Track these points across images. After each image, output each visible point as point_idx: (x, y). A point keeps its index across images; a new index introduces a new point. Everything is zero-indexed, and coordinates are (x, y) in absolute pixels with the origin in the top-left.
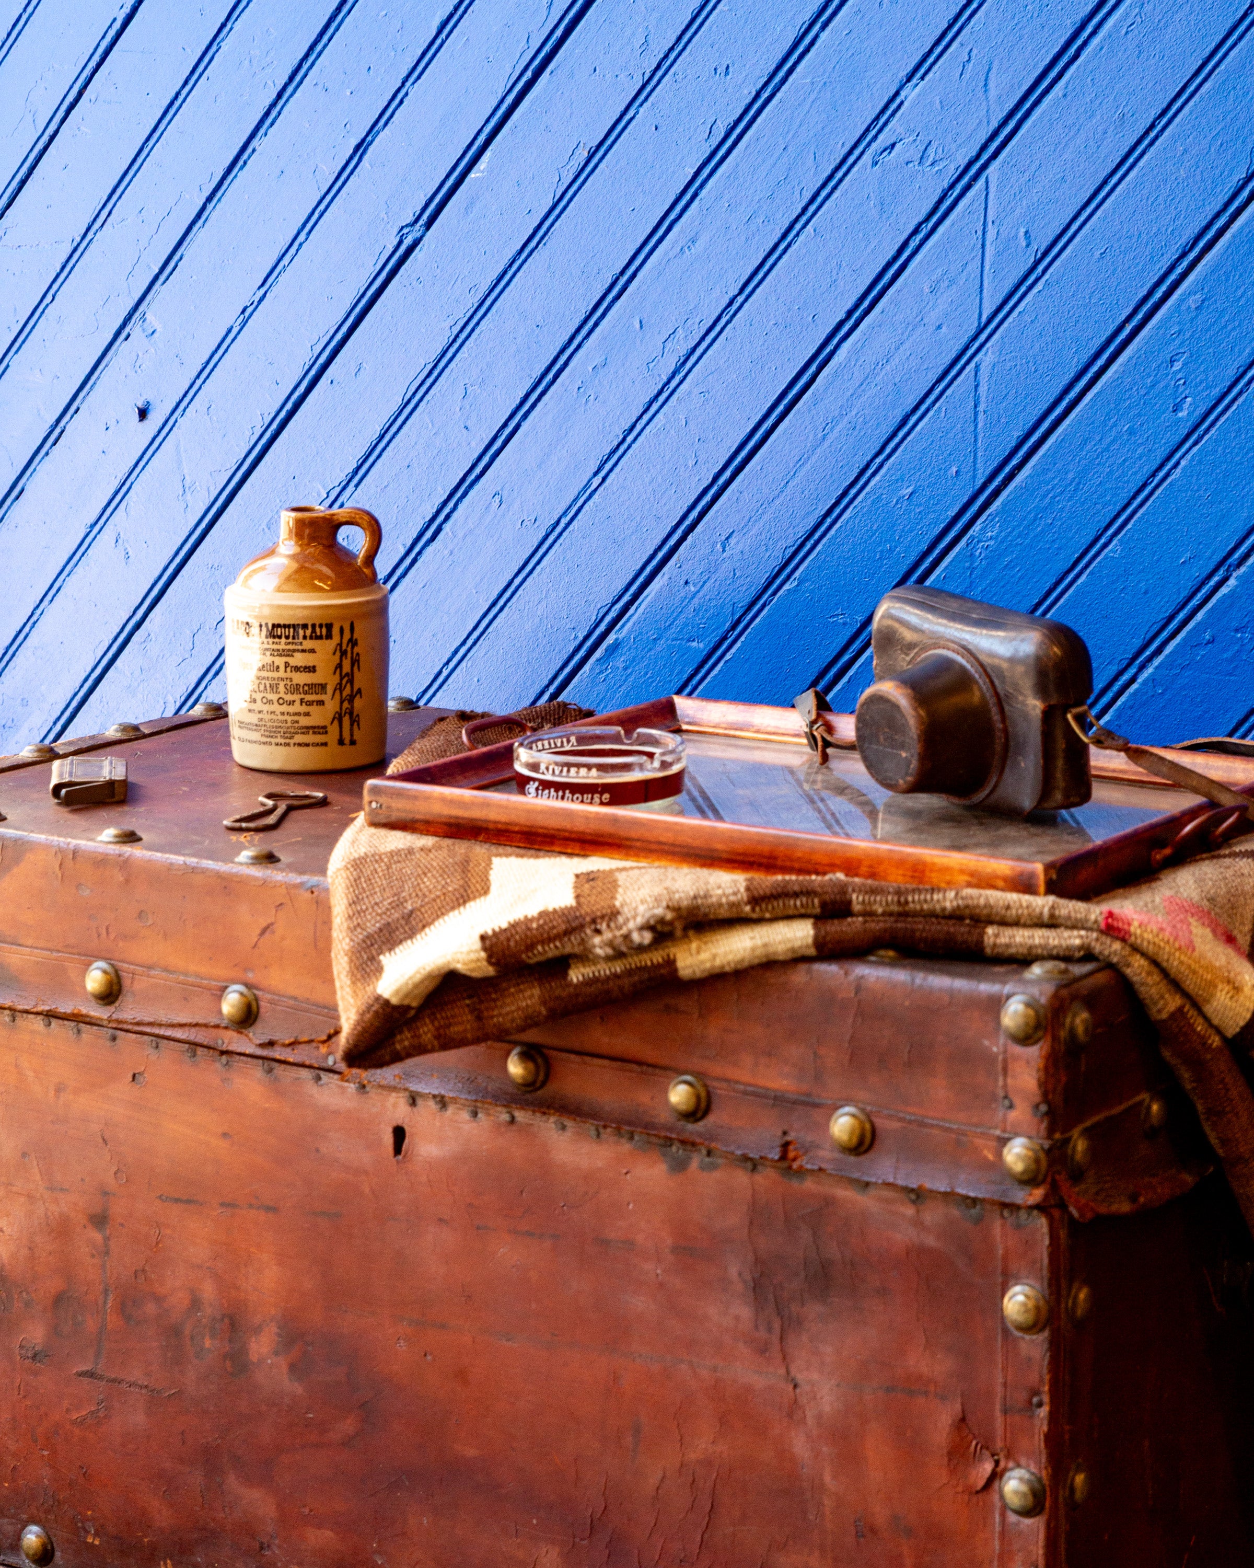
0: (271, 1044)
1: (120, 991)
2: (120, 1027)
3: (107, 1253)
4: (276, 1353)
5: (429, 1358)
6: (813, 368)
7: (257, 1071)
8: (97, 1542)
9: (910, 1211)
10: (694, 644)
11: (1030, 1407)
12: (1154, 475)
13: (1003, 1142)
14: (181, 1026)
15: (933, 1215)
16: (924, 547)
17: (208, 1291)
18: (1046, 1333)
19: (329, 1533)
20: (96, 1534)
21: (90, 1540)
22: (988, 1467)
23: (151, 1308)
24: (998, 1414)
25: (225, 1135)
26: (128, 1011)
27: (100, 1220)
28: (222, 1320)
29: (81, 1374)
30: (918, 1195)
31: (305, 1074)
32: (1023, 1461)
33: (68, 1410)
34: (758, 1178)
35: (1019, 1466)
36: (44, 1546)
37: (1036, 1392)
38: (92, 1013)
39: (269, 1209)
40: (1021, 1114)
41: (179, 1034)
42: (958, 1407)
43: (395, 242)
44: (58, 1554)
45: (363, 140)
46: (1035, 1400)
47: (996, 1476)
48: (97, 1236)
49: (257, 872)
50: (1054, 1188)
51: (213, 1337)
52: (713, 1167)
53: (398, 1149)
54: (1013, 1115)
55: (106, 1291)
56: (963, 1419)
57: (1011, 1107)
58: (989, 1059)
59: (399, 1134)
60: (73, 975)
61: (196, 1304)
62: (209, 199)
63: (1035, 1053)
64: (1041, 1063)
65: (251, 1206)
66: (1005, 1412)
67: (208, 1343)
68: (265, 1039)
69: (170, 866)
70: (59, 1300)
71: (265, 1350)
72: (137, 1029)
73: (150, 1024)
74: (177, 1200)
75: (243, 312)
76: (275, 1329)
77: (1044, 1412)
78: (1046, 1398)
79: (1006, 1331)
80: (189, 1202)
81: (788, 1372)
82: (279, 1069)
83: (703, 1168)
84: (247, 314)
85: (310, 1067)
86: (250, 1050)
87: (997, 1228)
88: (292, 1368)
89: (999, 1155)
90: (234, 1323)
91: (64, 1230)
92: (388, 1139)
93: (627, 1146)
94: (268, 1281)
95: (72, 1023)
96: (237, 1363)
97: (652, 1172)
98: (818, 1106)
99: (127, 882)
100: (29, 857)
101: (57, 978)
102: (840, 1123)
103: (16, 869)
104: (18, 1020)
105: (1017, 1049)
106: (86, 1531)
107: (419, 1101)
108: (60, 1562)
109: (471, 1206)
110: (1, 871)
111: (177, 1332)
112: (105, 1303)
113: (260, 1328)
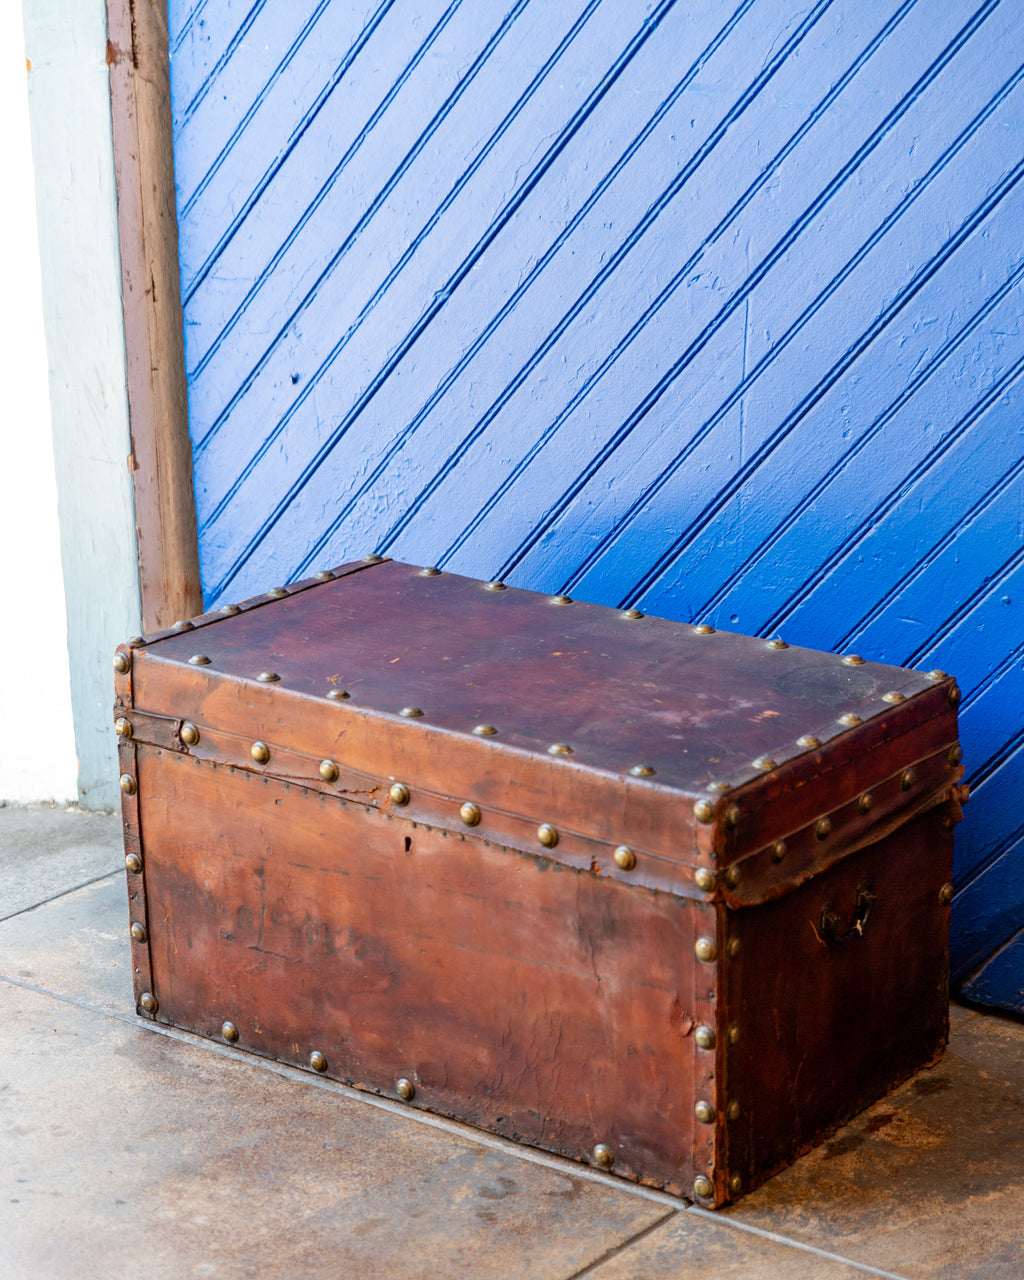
0: (345, 791)
1: (269, 758)
2: (269, 775)
3: (263, 888)
4: (349, 944)
5: (424, 953)
6: (657, 393)
7: (337, 803)
8: (260, 1032)
9: (652, 899)
10: (594, 537)
11: (708, 997)
12: (833, 469)
13: (695, 870)
14: (300, 778)
15: (663, 902)
16: (714, 496)
17: (315, 912)
18: (715, 962)
19: (376, 1036)
20: (260, 1028)
21: (257, 1031)
22: (689, 1025)
23: (286, 918)
24: (694, 1003)
25: (322, 835)
26: (273, 768)
27: (260, 872)
28: (322, 926)
29: (251, 948)
30: (656, 893)
31: (362, 807)
32: (705, 1023)
33: (245, 966)
34: (580, 877)
35: (703, 1025)
36: (234, 1033)
37: (711, 990)
38: (255, 768)
39: (344, 873)
40: (704, 856)
41: (299, 782)
42: (675, 995)
43: (433, 300)
44: (241, 1037)
45: (415, 242)
46: (711, 994)
47: (692, 1030)
48: (259, 880)
49: (337, 705)
50: (720, 893)
51: (317, 933)
52: (559, 871)
53: (407, 848)
54: (700, 857)
55: (263, 908)
56: (677, 1001)
57: (699, 853)
58: (689, 829)
59: (408, 841)
60: (245, 747)
61: (308, 917)
62: (331, 264)
63: (710, 828)
64: (713, 834)
65: (335, 871)
66: (697, 999)
67: (315, 937)
68: (342, 789)
69: (294, 698)
70: (240, 910)
71: (343, 943)
72: (277, 777)
73: (285, 776)
74: (299, 865)
75: (350, 329)
76: (347, 933)
77: (714, 1000)
78: (716, 994)
79: (697, 960)
80: (304, 866)
81: (595, 972)
82: (349, 804)
83: (555, 870)
84: (352, 330)
85: (362, 804)
86: (335, 793)
87: (693, 912)
88: (357, 952)
89: (693, 876)
90: (327, 928)
91: (240, 875)
92: (403, 843)
93: (518, 857)
94: (344, 909)
95: (245, 772)
96: (329, 948)
97: (530, 871)
98: (608, 845)
99: (272, 703)
100: (223, 685)
101: (236, 747)
102: (618, 854)
103: (216, 691)
104: (218, 768)
105: (702, 825)
106: (255, 1027)
107: (417, 826)
108: (242, 1041)
109: (443, 880)
110: (208, 691)
111: (299, 930)
112: (263, 913)
113: (340, 932)
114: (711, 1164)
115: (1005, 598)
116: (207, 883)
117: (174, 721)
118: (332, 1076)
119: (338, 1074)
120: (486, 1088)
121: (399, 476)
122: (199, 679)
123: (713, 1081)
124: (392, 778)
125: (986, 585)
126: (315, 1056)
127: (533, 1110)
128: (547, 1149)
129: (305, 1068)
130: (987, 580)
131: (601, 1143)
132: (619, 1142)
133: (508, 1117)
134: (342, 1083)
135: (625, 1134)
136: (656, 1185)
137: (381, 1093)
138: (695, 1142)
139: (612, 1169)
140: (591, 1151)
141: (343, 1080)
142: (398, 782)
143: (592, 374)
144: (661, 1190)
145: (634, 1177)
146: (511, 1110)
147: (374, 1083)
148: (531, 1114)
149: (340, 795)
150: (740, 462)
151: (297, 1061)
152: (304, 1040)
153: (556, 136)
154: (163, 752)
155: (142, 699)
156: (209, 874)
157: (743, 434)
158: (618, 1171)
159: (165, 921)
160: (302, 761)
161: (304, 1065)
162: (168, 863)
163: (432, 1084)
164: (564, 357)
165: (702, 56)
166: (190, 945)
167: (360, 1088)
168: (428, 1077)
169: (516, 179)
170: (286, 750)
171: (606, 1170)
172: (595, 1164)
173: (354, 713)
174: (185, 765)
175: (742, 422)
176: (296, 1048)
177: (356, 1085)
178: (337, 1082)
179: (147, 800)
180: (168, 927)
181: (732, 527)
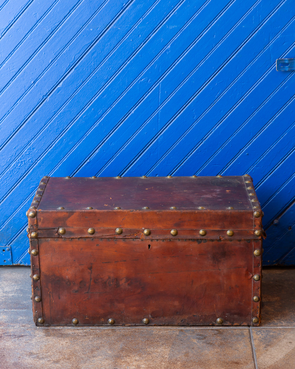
0: (125, 236)
1: (95, 232)
2: (95, 238)
3: (91, 273)
5: (155, 278)
7: (122, 240)
8: (88, 318)
9: (239, 243)
10: (105, 160)
11: (258, 266)
12: (190, 127)
13: (255, 231)
15: (242, 243)
17: (112, 275)
18: (260, 256)
19: (135, 308)
20: (88, 317)
21: (86, 318)
22: (251, 275)
23: (100, 280)
24: (253, 268)
25: (115, 251)
26: (97, 235)
27: (90, 268)
28: (115, 279)
29: (85, 293)
30: (240, 241)
31: (131, 239)
32: (257, 274)
33: (83, 299)
34: (213, 242)
36: (77, 321)
37: (259, 264)
38: (90, 236)
39: (124, 261)
40: (257, 227)
41: (107, 237)
42: (247, 268)
43: (42, 98)
46: (259, 265)
47: (253, 276)
48: (90, 271)
50: (262, 237)
51: (113, 282)
52: (206, 242)
53: (149, 248)
54: (256, 227)
55: (91, 279)
56: (247, 270)
57: (255, 226)
58: (252, 220)
59: (149, 246)
60: (85, 231)
61: (109, 278)
63: (260, 218)
64: (260, 220)
65: (121, 261)
66: (254, 267)
67: (111, 283)
69: (104, 212)
70: (81, 282)
71: (123, 282)
72: (98, 238)
73: (101, 236)
74: (106, 263)
76: (125, 279)
78: (261, 264)
79: (254, 256)
80: (108, 262)
81: (219, 268)
82: (126, 240)
83: (204, 242)
84: (9, 112)
85: (132, 238)
86: (122, 237)
87: (253, 243)
88: (128, 284)
89: (254, 233)
90: (117, 280)
91: (83, 271)
92: (147, 247)
93: (191, 241)
94: (124, 272)
95: (84, 239)
96: (117, 285)
97: (195, 244)
98: (225, 230)
99: (95, 215)
100: (75, 214)
101: (81, 232)
102: (228, 232)
103: (72, 216)
104: (73, 240)
105: (256, 218)
106: (86, 317)
107: (153, 240)
108: (80, 323)
109: (163, 254)
110: (69, 217)
111: (105, 283)
112: (91, 281)
113: (122, 279)
114: (258, 313)
115: (247, 154)
116: (67, 277)
117: (55, 229)
118: (117, 325)
119: (119, 324)
120: (177, 313)
121: (29, 154)
122: (65, 214)
123: (260, 289)
124: (143, 228)
125: (240, 151)
126: (110, 320)
127: (195, 315)
128: (200, 325)
129: (106, 325)
130: (241, 150)
131: (219, 318)
132: (226, 315)
133: (185, 319)
134: (121, 326)
135: (228, 313)
136: (238, 325)
137: (136, 325)
138: (253, 308)
139: (223, 324)
140: (216, 321)
141: (121, 325)
142: (146, 229)
143: (103, 112)
144: (240, 326)
145: (230, 324)
146: (186, 317)
147: (134, 323)
148: (194, 316)
149: (123, 238)
150: (158, 130)
151: (103, 324)
152: (106, 316)
153: (89, 44)
154: (49, 239)
155: (41, 224)
156: (68, 274)
157: (159, 122)
158: (225, 324)
159: (49, 293)
160: (108, 230)
161: (105, 323)
162: (51, 274)
163: (156, 317)
164: (93, 109)
165: (142, 16)
166: (59, 298)
167: (128, 325)
168: (155, 315)
169: (74, 58)
170: (101, 228)
171: (221, 325)
172: (217, 324)
173: (128, 212)
174: (60, 242)
175: (158, 119)
176: (103, 320)
177: (127, 325)
178: (120, 326)
179: (42, 256)
180: (50, 294)
181: (156, 149)
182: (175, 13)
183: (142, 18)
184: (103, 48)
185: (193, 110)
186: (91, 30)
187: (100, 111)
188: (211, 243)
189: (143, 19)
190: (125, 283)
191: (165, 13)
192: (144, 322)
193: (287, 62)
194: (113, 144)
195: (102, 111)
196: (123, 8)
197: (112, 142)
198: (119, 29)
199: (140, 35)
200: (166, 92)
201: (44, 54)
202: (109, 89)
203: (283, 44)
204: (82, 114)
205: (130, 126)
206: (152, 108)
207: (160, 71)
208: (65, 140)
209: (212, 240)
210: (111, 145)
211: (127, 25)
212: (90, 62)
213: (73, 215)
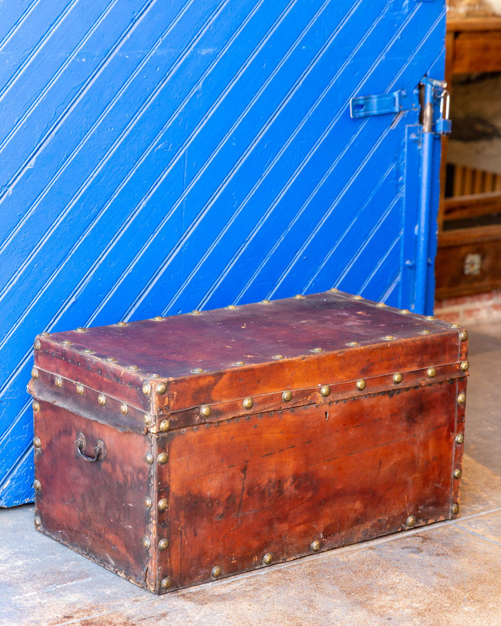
0: (296, 403)
1: (254, 404)
2: (253, 414)
3: (245, 478)
5: (332, 468)
7: (289, 411)
8: (235, 562)
9: (440, 387)
11: (462, 420)
13: (460, 364)
14: (270, 407)
15: (444, 386)
17: (274, 476)
19: (302, 526)
20: (235, 559)
21: (233, 562)
22: (453, 437)
23: (256, 489)
24: (456, 424)
26: (256, 409)
27: (244, 470)
28: (277, 482)
29: (233, 517)
30: (441, 383)
31: (302, 408)
32: (460, 432)
33: (230, 528)
34: (409, 392)
35: (459, 434)
36: (220, 570)
38: (246, 413)
39: (292, 447)
40: (464, 356)
41: (269, 410)
42: (448, 426)
44: (223, 571)
46: (462, 418)
47: (455, 438)
48: (243, 475)
51: (273, 488)
52: (399, 393)
53: (326, 418)
54: (462, 357)
55: (243, 490)
56: (448, 428)
57: (462, 355)
59: (326, 414)
60: (239, 404)
61: (270, 481)
65: (288, 448)
67: (272, 491)
70: (228, 499)
71: (288, 485)
72: (256, 413)
73: (263, 410)
74: (267, 455)
76: (291, 478)
78: (465, 417)
79: (458, 405)
80: (270, 454)
81: (414, 434)
82: (295, 410)
83: (396, 394)
85: (304, 405)
86: (291, 406)
87: (457, 383)
88: (296, 487)
89: (460, 367)
90: (280, 483)
91: (233, 478)
92: (324, 416)
93: (380, 396)
94: (290, 465)
95: (238, 418)
96: (280, 491)
97: (386, 400)
98: (425, 369)
99: (254, 373)
100: (224, 376)
101: (234, 407)
102: (430, 372)
103: (220, 381)
104: (220, 424)
105: (463, 343)
106: (232, 560)
107: (331, 404)
108: (223, 573)
109: (344, 425)
110: (215, 383)
111: (263, 492)
112: (243, 492)
113: (287, 480)
114: (458, 497)
116: (209, 493)
117: (195, 408)
118: (276, 562)
119: (279, 559)
120: (357, 521)
122: (210, 378)
124: (320, 385)
126: (266, 557)
127: (380, 518)
128: (386, 534)
129: (260, 567)
131: (410, 516)
132: (419, 510)
133: (367, 530)
134: (282, 563)
135: (421, 505)
136: (433, 521)
137: (302, 555)
138: (453, 490)
140: (406, 523)
141: (281, 561)
142: (324, 385)
143: (100, 208)
144: (436, 522)
145: (424, 523)
146: (368, 525)
147: (299, 553)
148: (380, 521)
149: (293, 406)
150: (181, 232)
151: (256, 565)
152: (260, 552)
153: (80, 87)
154: (184, 430)
155: (174, 404)
156: (212, 487)
157: (183, 218)
158: (417, 526)
159: (179, 529)
160: (271, 398)
161: (259, 565)
162: (185, 493)
163: (330, 535)
164: (83, 204)
165: (162, 34)
166: (195, 535)
167: (291, 559)
168: (329, 532)
169: (55, 114)
170: (262, 395)
171: (413, 527)
172: (407, 528)
173: (299, 360)
174: (201, 431)
175: (182, 213)
176: (256, 559)
177: (288, 560)
178: (279, 563)
179: (172, 463)
180: (181, 532)
181: (178, 266)
182: (210, 27)
183: (162, 37)
184: (101, 92)
185: (232, 193)
186: (84, 60)
187: (95, 205)
188: (405, 394)
189: (164, 38)
190: (291, 485)
191: (196, 27)
192: (315, 548)
193: (361, 102)
194: (113, 265)
195: (96, 206)
196: (134, 21)
197: (111, 262)
198: (127, 57)
199: (158, 68)
200: (194, 164)
201: (6, 108)
202: (109, 165)
203: (355, 73)
204: (65, 214)
205: (140, 229)
206: (173, 194)
207: (186, 128)
208: (37, 267)
209: (408, 389)
210: (109, 266)
211: (139, 51)
212: (81, 120)
213: (221, 379)
